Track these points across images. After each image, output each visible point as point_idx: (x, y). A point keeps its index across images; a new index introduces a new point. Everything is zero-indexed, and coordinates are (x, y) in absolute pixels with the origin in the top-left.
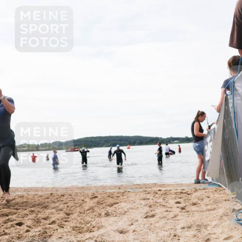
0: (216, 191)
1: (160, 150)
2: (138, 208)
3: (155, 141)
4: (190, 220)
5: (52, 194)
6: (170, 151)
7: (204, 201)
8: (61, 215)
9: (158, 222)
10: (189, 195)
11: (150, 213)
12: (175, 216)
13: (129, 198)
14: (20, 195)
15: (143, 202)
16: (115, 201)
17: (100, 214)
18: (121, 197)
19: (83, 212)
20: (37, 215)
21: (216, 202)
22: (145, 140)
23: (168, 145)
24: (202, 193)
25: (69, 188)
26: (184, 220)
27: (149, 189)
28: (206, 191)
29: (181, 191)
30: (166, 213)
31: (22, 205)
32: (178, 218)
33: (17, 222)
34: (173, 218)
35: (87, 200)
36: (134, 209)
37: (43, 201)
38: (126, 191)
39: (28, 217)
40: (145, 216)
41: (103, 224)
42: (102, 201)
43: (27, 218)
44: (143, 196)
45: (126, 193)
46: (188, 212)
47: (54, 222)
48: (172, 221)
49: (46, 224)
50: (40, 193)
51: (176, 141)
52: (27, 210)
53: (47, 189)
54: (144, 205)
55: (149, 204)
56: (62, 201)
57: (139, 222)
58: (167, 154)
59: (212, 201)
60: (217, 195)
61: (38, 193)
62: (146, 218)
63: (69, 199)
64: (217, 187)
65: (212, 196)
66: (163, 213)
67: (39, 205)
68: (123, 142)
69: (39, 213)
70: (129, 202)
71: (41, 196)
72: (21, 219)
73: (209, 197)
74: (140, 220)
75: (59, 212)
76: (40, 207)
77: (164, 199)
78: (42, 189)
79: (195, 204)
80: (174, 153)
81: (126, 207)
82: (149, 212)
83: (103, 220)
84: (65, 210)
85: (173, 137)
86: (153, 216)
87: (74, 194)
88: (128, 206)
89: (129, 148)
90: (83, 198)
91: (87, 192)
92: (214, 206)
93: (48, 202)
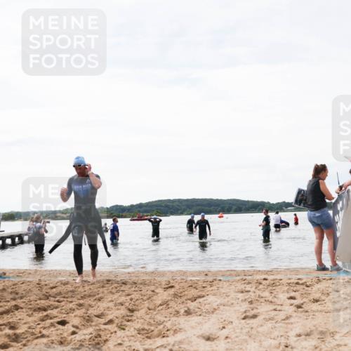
1: (267, 220)
2: (232, 304)
3: (260, 207)
4: (309, 324)
5: (108, 281)
6: (282, 222)
7: (331, 297)
8: (122, 312)
9: (262, 326)
10: (308, 286)
12: (287, 318)
13: (220, 289)
14: (63, 282)
15: (240, 296)
16: (199, 294)
17: (178, 312)
18: (209, 288)
19: (153, 307)
20: (88, 310)
22: (245, 205)
23: (280, 214)
24: (327, 285)
25: (133, 273)
26: (300, 324)
27: (250, 277)
29: (297, 281)
30: (273, 313)
31: (67, 296)
32: (292, 320)
33: (59, 320)
34: (284, 320)
35: (159, 290)
36: (228, 306)
37: (95, 290)
38: (215, 280)
39: (75, 314)
40: (243, 316)
41: (182, 326)
42: (181, 293)
43: (73, 315)
44: (241, 286)
45: (215, 282)
46: (307, 312)
47: (111, 322)
48: (284, 325)
49: (100, 324)
51: (290, 208)
52: (74, 303)
53: (102, 274)
54: (242, 301)
55: (249, 298)
56: (123, 291)
57: (234, 324)
58: (277, 226)
61: (89, 279)
62: (244, 319)
63: (133, 289)
66: (270, 313)
68: (212, 208)
69: (90, 308)
70: (220, 295)
71: (93, 284)
72: (65, 315)
74: (236, 322)
75: (119, 307)
76: (92, 299)
77: (271, 293)
79: (317, 301)
80: (287, 225)
81: (216, 301)
82: (249, 311)
83: (182, 321)
84: (127, 304)
85: (286, 201)
86: (255, 316)
87: (139, 282)
88: (219, 302)
90: (153, 288)
91: (158, 279)
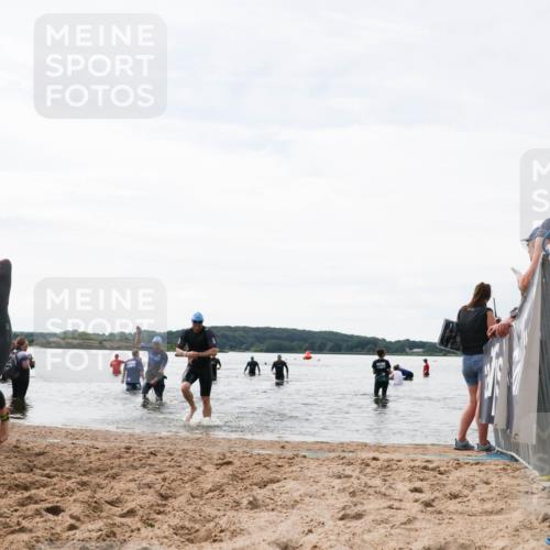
0: (504, 469)
2: (324, 495)
3: (370, 346)
4: (443, 532)
5: (128, 448)
7: (477, 491)
8: (149, 498)
9: (369, 531)
10: (441, 473)
11: (353, 508)
12: (410, 521)
13: (305, 470)
14: (57, 446)
15: (337, 483)
16: (272, 476)
17: (238, 504)
18: (287, 469)
19: (199, 493)
20: (95, 492)
21: (505, 495)
22: (347, 341)
24: (472, 473)
27: (351, 454)
28: (483, 468)
29: (424, 464)
30: (388, 512)
31: (61, 468)
32: (417, 525)
33: (49, 505)
34: (405, 524)
35: (209, 468)
36: (316, 497)
37: (108, 462)
39: (74, 497)
40: (339, 515)
41: (244, 525)
42: (244, 473)
43: (71, 499)
45: (297, 460)
46: (440, 513)
47: (132, 513)
48: (403, 532)
49: (114, 515)
50: (101, 445)
51: (416, 350)
52: (74, 480)
53: (117, 437)
54: (339, 490)
55: (349, 487)
56: (151, 465)
57: (327, 527)
59: (496, 492)
60: (506, 480)
61: (96, 444)
62: (341, 519)
63: (168, 463)
64: (507, 462)
65: (494, 479)
66: (383, 512)
67: (98, 470)
68: (295, 343)
69: (99, 490)
70: (304, 480)
71: (104, 452)
72: (58, 499)
73: (487, 483)
74: (330, 524)
75: (145, 491)
76: (103, 475)
78: (106, 436)
79: (455, 496)
81: (298, 490)
82: (350, 507)
83: (245, 518)
84: (158, 487)
86: (359, 516)
87: (179, 453)
88: (303, 490)
89: (308, 358)
90: (198, 463)
91: (207, 450)
92: (500, 505)
93: (120, 466)
